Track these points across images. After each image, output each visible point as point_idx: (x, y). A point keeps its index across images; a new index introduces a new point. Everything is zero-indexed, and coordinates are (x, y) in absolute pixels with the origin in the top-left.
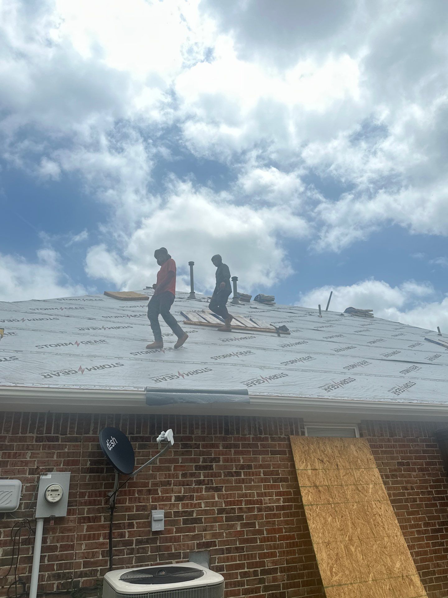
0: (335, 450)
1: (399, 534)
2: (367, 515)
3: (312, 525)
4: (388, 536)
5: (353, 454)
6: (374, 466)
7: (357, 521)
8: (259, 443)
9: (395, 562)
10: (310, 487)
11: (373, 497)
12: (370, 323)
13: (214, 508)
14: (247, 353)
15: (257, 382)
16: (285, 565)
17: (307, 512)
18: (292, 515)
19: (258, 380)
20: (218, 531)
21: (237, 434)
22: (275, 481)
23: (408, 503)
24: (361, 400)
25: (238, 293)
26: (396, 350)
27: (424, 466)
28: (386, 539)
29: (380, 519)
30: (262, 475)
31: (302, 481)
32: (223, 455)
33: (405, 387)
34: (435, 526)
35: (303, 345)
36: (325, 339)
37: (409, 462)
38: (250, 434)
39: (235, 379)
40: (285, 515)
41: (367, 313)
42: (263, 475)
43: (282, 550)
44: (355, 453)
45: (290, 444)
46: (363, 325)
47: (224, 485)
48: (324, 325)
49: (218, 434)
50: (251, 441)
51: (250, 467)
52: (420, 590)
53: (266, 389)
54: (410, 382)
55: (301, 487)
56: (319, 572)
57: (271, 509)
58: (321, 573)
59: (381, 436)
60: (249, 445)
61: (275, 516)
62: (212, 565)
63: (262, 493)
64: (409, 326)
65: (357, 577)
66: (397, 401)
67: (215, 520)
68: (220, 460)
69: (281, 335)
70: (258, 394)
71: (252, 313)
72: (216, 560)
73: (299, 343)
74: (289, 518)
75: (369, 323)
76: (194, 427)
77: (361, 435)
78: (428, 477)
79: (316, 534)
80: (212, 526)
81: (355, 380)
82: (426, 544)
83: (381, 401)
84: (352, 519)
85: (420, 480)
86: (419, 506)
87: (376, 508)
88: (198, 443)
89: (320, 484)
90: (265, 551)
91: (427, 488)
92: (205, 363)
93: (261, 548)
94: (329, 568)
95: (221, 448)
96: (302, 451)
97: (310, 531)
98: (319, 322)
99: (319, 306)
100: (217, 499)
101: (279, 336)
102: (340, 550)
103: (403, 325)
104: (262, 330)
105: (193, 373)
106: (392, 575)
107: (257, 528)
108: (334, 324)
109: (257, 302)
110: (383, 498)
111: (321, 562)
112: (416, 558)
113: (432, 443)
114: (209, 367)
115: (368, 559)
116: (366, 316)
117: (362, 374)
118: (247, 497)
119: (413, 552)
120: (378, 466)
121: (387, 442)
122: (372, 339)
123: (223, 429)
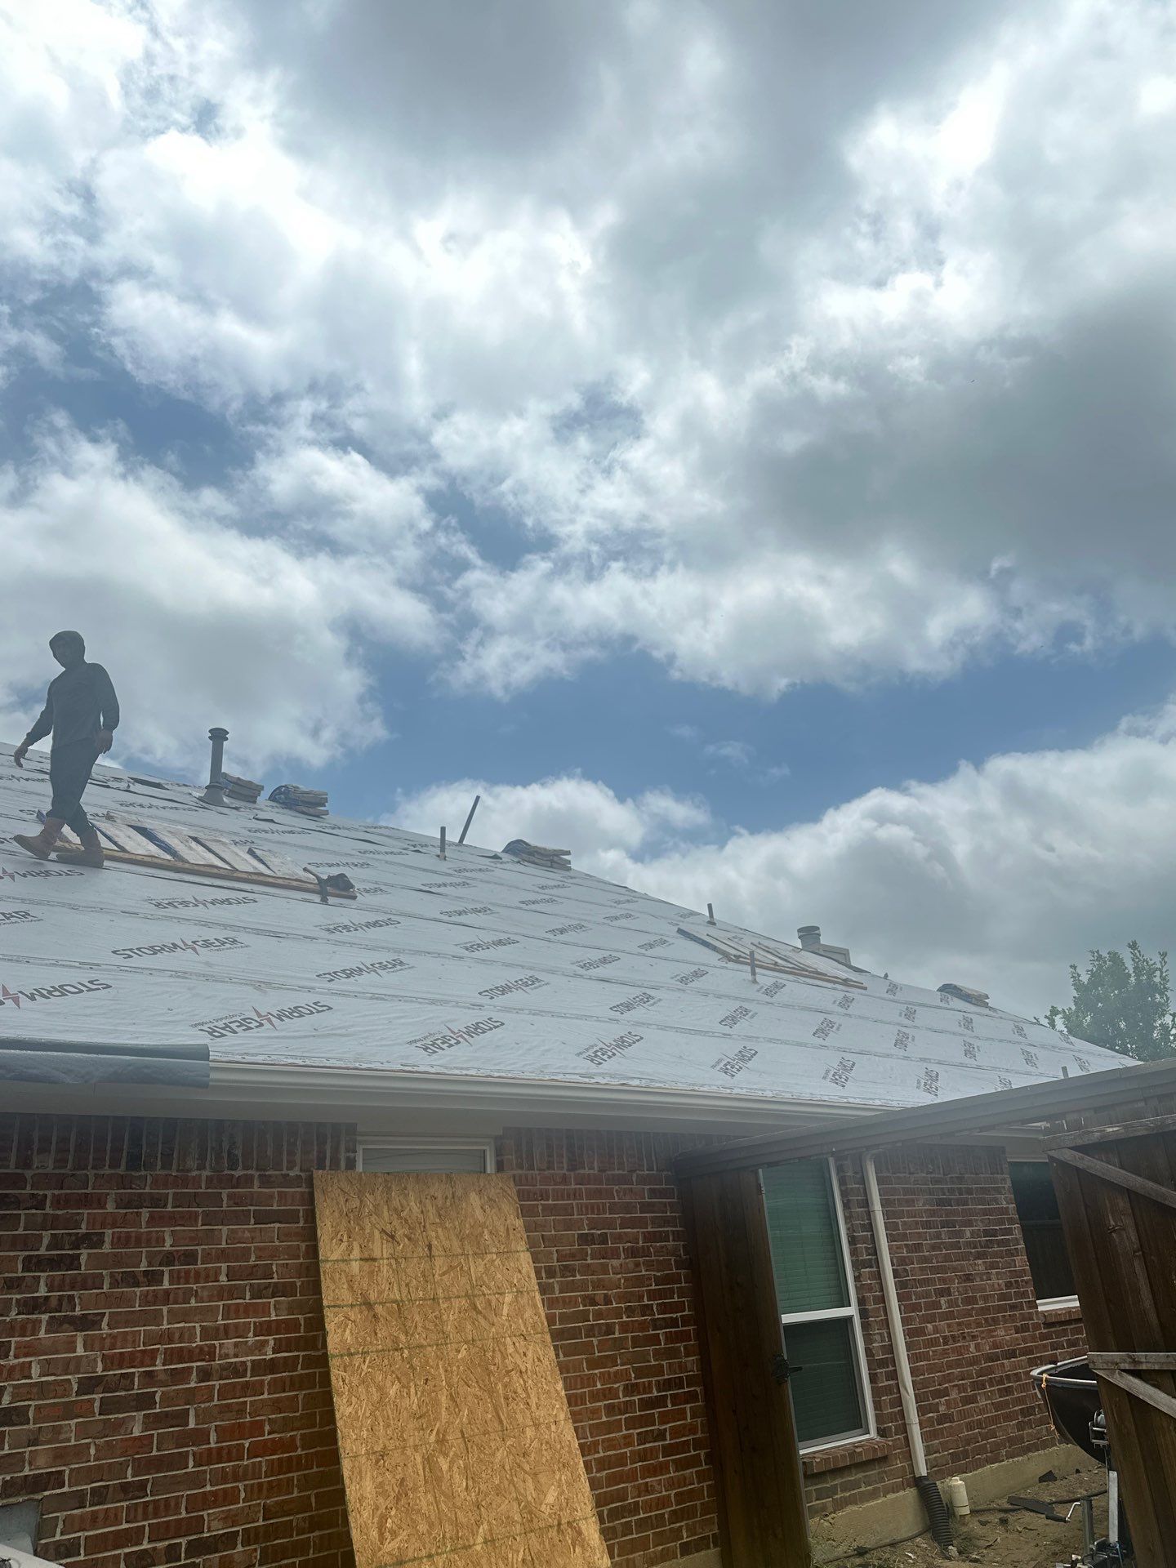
0: (429, 1207)
1: (562, 1416)
2: (490, 1373)
3: (343, 1408)
4: (535, 1425)
5: (473, 1216)
6: (522, 1246)
7: (463, 1389)
8: (225, 1193)
9: (545, 1489)
10: (352, 1306)
11: (511, 1326)
12: (560, 883)
13: (69, 1377)
14: (223, 944)
15: (242, 1025)
16: (261, 1523)
17: (336, 1373)
18: (293, 1384)
19: (244, 1020)
20: (73, 1442)
21: (163, 1168)
22: (258, 1293)
23: (594, 1336)
24: (510, 1075)
25: (225, 775)
26: (611, 953)
27: (641, 1244)
28: (530, 1432)
29: (522, 1382)
30: (223, 1278)
31: (333, 1291)
32: (114, 1226)
33: (618, 1046)
34: (651, 1392)
35: (385, 928)
36: (446, 918)
37: (606, 1233)
38: (201, 1167)
39: (178, 1014)
40: (276, 1386)
41: (556, 859)
42: (225, 1279)
43: (256, 1481)
44: (478, 1213)
45: (311, 1195)
46: (542, 888)
47: (107, 1311)
48: (448, 880)
49: (107, 1167)
50: (203, 1186)
51: (190, 1257)
52: (598, 1555)
53: (262, 1046)
54: (630, 1033)
55: (329, 1307)
56: (348, 1533)
57: (237, 1370)
58: (355, 1534)
59: (548, 1168)
60: (195, 1199)
61: (246, 1389)
62: (43, 1541)
63: (217, 1329)
64: (646, 898)
65: (448, 1535)
66: (593, 1081)
67: (69, 1411)
68: (104, 1242)
69: (331, 900)
70: (238, 1058)
71: (258, 834)
72: (56, 1526)
73: (376, 924)
74: (284, 1391)
75: (557, 883)
76: (36, 1147)
77: (500, 1167)
78: (646, 1271)
79: (353, 1431)
80: (57, 1430)
81: (503, 1024)
82: (625, 1437)
83: (557, 1081)
84: (450, 1385)
85: (626, 1279)
86: (619, 1344)
87: (513, 1355)
88: (41, 1193)
89: (378, 1297)
90: (208, 1488)
91: (641, 1298)
92: (92, 966)
93: (196, 1480)
94: (376, 1520)
95: (110, 1207)
96: (341, 1212)
97: (338, 1425)
98: (436, 872)
99: (443, 830)
100: (80, 1351)
101: (324, 901)
102: (410, 1470)
103: (634, 894)
104: (280, 881)
105: (50, 992)
106: (535, 1525)
107: (192, 1425)
108: (473, 879)
109: (274, 804)
110: (533, 1327)
111: (358, 1505)
112: (598, 1475)
113: (664, 1186)
114: (104, 978)
115: (479, 1489)
116: (555, 865)
117: (523, 1010)
118: (171, 1341)
119: (591, 1461)
120: (532, 1245)
121: (560, 1184)
122: (558, 923)
123: (125, 1154)
